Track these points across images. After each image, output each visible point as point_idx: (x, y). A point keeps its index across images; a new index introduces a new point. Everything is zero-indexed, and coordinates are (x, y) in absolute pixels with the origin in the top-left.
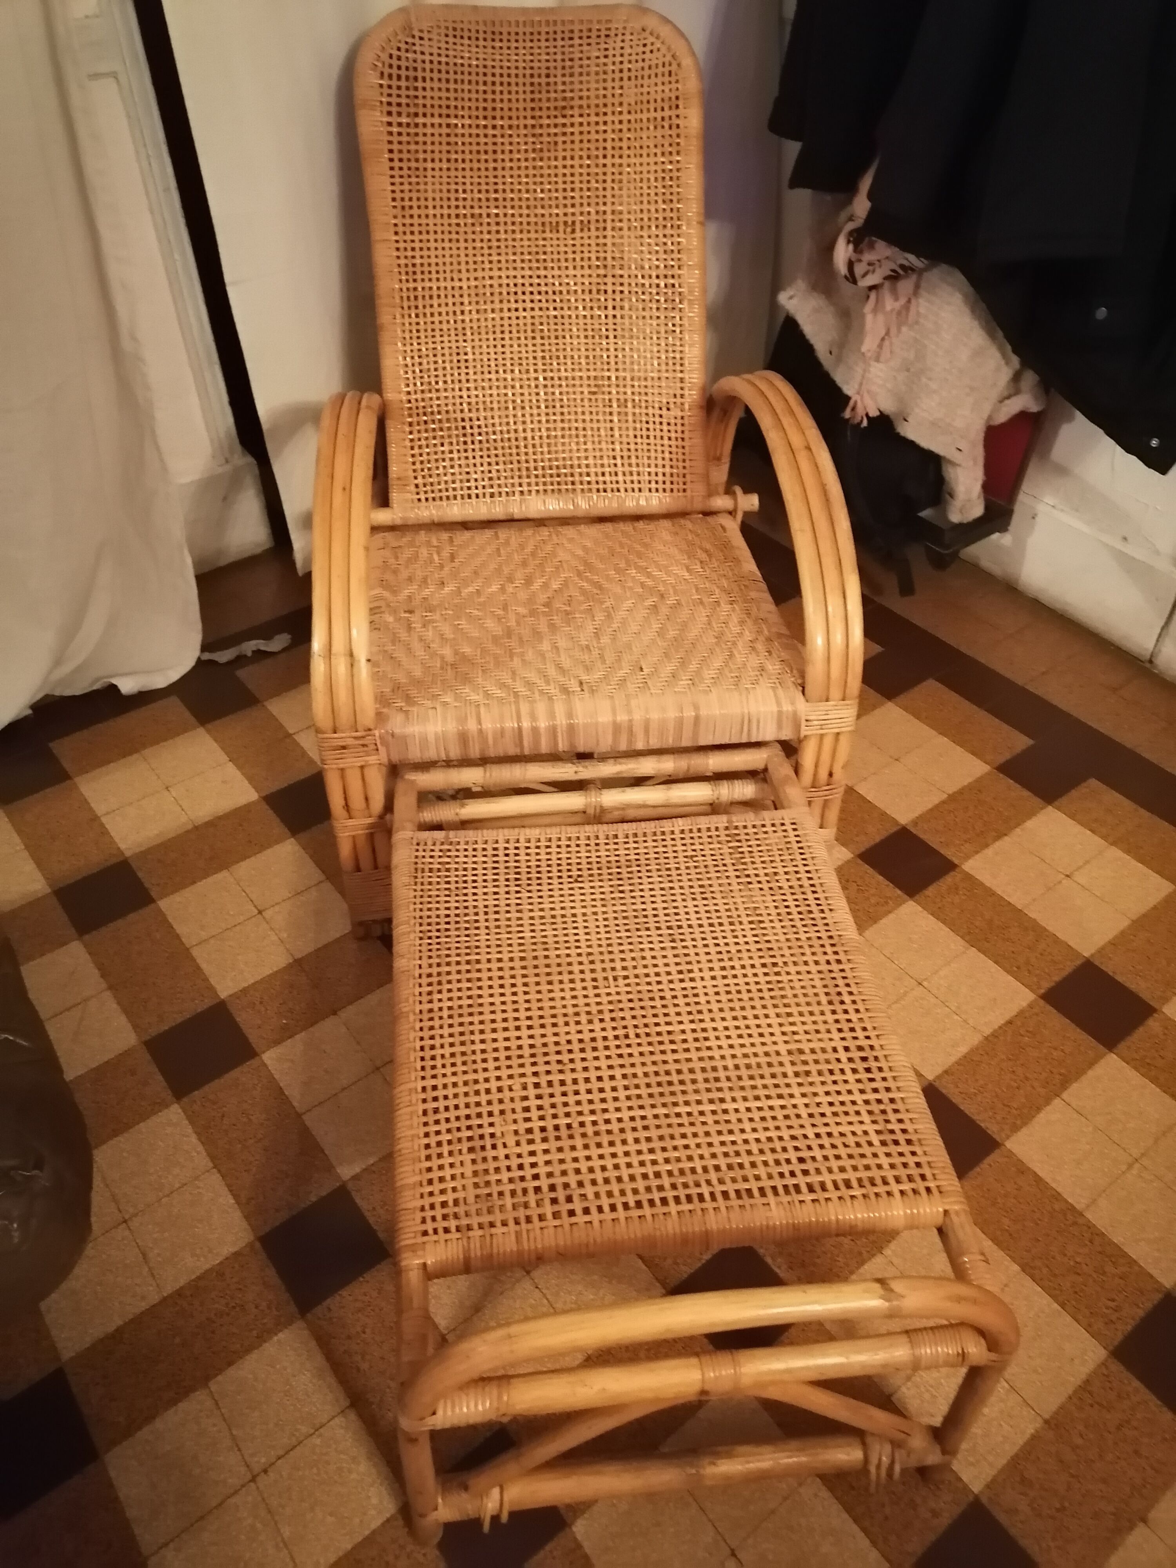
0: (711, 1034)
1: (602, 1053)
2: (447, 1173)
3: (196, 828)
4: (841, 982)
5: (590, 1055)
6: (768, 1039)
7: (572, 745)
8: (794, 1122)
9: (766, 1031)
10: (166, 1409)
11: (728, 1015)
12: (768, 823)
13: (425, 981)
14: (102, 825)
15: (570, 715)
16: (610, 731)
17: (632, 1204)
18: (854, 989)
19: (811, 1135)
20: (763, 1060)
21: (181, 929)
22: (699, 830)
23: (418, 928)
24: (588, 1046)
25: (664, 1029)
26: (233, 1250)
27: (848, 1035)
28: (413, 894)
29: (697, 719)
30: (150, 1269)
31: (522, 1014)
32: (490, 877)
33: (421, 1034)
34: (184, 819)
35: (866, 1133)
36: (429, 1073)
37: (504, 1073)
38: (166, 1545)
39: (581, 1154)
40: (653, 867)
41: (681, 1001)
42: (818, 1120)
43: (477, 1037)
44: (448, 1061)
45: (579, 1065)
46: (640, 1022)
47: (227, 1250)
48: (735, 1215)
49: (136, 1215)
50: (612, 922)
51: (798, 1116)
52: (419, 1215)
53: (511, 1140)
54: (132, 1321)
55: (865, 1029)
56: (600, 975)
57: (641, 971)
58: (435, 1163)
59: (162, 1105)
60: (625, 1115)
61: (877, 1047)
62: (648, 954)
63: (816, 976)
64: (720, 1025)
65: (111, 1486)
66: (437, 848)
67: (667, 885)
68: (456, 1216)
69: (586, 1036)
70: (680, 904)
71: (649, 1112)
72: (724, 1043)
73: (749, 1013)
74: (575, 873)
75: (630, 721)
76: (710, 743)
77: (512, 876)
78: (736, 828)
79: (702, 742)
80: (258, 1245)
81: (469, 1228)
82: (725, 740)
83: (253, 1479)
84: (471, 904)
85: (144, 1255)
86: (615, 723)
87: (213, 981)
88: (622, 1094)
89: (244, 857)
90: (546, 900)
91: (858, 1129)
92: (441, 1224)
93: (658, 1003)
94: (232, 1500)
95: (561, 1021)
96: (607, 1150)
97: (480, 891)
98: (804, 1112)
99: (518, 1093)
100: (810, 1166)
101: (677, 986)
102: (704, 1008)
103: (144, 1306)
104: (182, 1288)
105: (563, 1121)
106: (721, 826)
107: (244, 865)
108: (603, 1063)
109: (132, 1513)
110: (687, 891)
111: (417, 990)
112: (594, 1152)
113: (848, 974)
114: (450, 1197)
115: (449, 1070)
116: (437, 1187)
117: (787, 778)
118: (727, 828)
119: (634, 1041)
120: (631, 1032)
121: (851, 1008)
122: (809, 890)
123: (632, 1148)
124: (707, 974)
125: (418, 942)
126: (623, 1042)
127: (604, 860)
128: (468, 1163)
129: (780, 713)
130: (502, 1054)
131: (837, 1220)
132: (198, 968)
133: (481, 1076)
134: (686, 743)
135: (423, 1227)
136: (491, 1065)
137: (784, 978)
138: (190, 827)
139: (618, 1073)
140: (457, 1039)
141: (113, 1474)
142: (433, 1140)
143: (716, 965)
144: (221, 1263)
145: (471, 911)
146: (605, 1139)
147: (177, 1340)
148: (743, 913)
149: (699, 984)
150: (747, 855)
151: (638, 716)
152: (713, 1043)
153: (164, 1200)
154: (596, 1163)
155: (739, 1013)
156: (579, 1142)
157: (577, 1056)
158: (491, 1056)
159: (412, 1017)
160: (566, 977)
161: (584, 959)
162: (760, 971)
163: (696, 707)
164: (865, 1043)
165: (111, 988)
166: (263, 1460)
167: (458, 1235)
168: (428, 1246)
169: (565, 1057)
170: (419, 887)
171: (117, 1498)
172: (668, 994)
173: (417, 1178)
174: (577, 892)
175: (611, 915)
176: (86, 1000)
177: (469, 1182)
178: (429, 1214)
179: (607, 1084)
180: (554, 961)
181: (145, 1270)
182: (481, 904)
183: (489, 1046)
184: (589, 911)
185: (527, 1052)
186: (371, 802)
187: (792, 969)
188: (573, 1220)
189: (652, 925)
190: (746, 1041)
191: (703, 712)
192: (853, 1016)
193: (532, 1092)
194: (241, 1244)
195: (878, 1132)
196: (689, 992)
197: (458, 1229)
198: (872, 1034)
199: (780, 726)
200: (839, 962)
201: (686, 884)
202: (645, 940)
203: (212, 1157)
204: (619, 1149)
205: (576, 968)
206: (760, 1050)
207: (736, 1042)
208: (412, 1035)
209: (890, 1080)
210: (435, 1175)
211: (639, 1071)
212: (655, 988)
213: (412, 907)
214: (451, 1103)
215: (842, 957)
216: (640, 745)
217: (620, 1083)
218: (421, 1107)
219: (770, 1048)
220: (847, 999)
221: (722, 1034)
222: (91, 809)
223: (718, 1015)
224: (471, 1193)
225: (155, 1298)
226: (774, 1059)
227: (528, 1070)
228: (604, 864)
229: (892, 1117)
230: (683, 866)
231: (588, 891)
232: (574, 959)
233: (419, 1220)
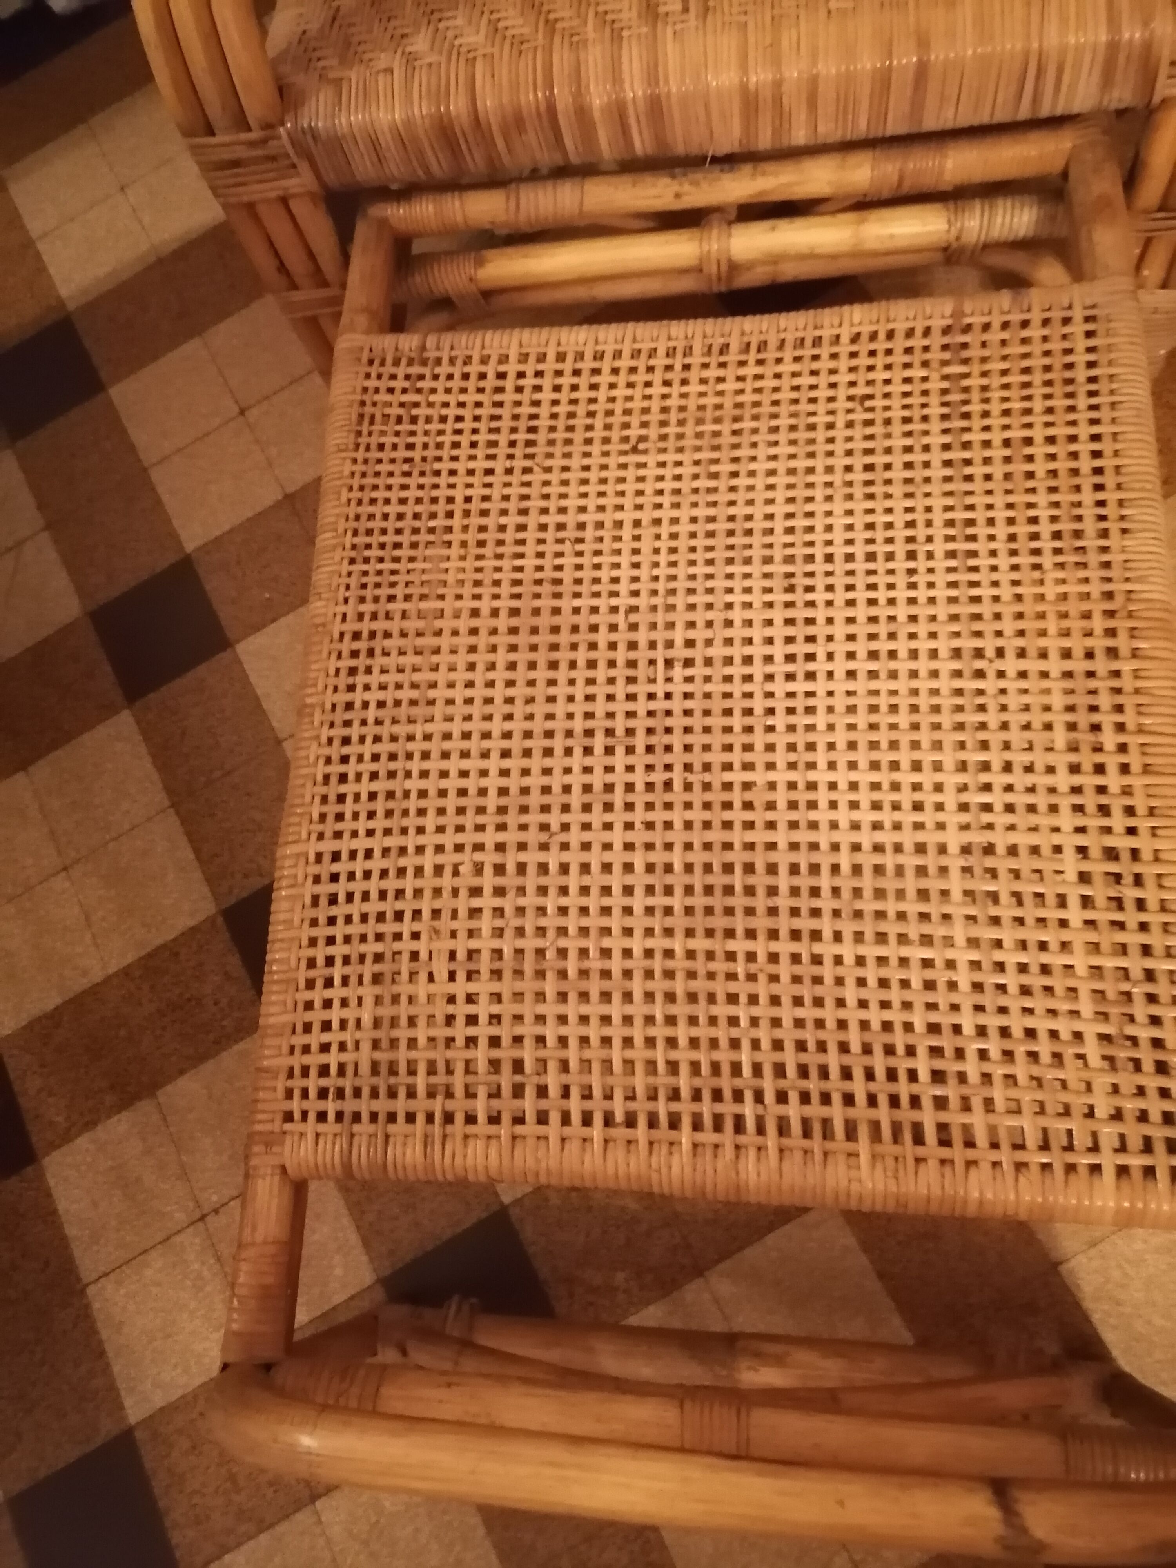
0: (823, 796)
1: (618, 817)
2: (335, 1015)
3: (160, 261)
4: (1105, 701)
5: (596, 817)
6: (928, 817)
7: (660, 139)
8: (941, 997)
9: (929, 798)
10: (109, 1117)
11: (862, 757)
12: (1036, 317)
13: (347, 646)
14: (38, 256)
15: (652, 75)
16: (736, 108)
17: (619, 1117)
18: (1129, 718)
19: (968, 1029)
20: (910, 861)
21: (139, 436)
22: (890, 335)
23: (349, 540)
24: (597, 799)
25: (737, 777)
26: (192, 923)
27: (1094, 822)
28: (348, 468)
29: (922, 71)
30: (94, 936)
31: (496, 727)
32: (482, 438)
33: (326, 751)
34: (144, 247)
35: (1078, 1036)
36: (331, 826)
37: (449, 839)
38: (106, 1275)
39: (550, 1009)
40: (784, 422)
41: (780, 721)
42: (989, 1000)
43: (416, 766)
44: (363, 807)
45: (575, 837)
46: (697, 758)
47: (184, 923)
48: (793, 1167)
49: (77, 861)
50: (683, 543)
51: (952, 986)
52: (281, 1084)
53: (441, 969)
54: (71, 1001)
55: (1130, 811)
56: (642, 655)
57: (717, 651)
58: (318, 995)
59: (108, 711)
60: (637, 944)
61: (1146, 855)
62: (737, 615)
63: (1057, 685)
64: (842, 777)
65: (49, 1195)
66: (401, 371)
67: (801, 464)
68: (340, 1094)
69: (597, 779)
70: (819, 507)
71: (678, 945)
72: (843, 816)
73: (905, 757)
74: (634, 432)
75: (778, 84)
76: (949, 125)
77: (521, 436)
78: (968, 329)
79: (930, 123)
80: (220, 920)
81: (357, 1117)
82: (984, 118)
83: (202, 1218)
84: (442, 493)
85: (87, 918)
86: (744, 88)
87: (176, 523)
88: (638, 902)
89: (222, 315)
90: (573, 490)
91: (1064, 1027)
92: (314, 1105)
93: (737, 721)
94: (178, 1239)
95: (558, 744)
96: (594, 1009)
97: (461, 467)
98: (964, 978)
99: (467, 879)
100: (951, 1091)
101: (779, 687)
102: (821, 739)
103: (84, 983)
104: (129, 966)
105: (530, 943)
106: (937, 324)
107: (223, 327)
108: (617, 837)
109: (71, 1231)
110: (837, 478)
111: (333, 664)
112: (572, 1009)
113: (1127, 683)
114: (333, 1059)
115: (362, 825)
116: (316, 1038)
117: (1104, 204)
118: (946, 331)
119: (678, 795)
120: (677, 777)
121: (1112, 762)
122: (1087, 482)
123: (638, 1009)
124: (840, 666)
125: (345, 567)
126: (659, 797)
127: (692, 404)
128: (368, 1001)
129: (1113, 47)
130: (451, 802)
131: (981, 1203)
132: (159, 502)
133: (411, 841)
134: (894, 127)
135: (286, 1106)
136: (430, 822)
137: (990, 684)
138: (152, 259)
139: (639, 859)
140: (382, 767)
141: (52, 1182)
142: (320, 953)
143: (861, 647)
144: (175, 940)
145: (441, 508)
146: (595, 986)
147: (123, 1033)
148: (939, 531)
149: (820, 686)
150: (975, 396)
151: (792, 73)
152: (822, 816)
153: (111, 845)
154: (572, 1031)
155: (885, 757)
156: (550, 987)
157: (575, 818)
158: (432, 803)
159: (317, 717)
160: (582, 656)
161: (620, 619)
162: (946, 666)
163: (923, 43)
164: (1123, 843)
165: (49, 526)
166: (215, 1198)
167: (337, 1128)
168: (288, 1140)
169: (555, 819)
170: (360, 455)
171: (55, 1212)
172: (759, 704)
173: (288, 1018)
174: (631, 474)
175: (684, 528)
176: (20, 543)
177: (366, 1035)
178: (298, 1083)
179: (616, 881)
180: (565, 620)
181: (88, 937)
182: (459, 494)
183: (431, 785)
184: (646, 516)
185: (492, 801)
186: (320, 259)
187: (1011, 665)
188: (519, 1129)
189: (757, 553)
190: (886, 817)
191: (937, 55)
192: (1113, 780)
193: (488, 881)
194: (200, 917)
195: (1104, 1038)
196: (799, 703)
197: (339, 1116)
198: (1143, 824)
199: (1107, 80)
200: (1112, 653)
201: (839, 462)
202: (737, 584)
203: (169, 790)
204: (616, 1010)
205: (602, 637)
206: (908, 838)
207: (866, 816)
208: (314, 750)
209: (1156, 929)
210: (317, 1016)
211: (677, 859)
212: (737, 688)
213: (345, 495)
214: (358, 887)
215: (1122, 643)
216: (800, 137)
217: (639, 879)
218: (310, 889)
219: (931, 838)
220: (1109, 739)
221: (843, 797)
222: (23, 227)
223: (842, 757)
224: (365, 1055)
225: (97, 976)
226: (931, 861)
227: (490, 838)
228: (691, 413)
229: (1141, 1011)
230: (840, 422)
231: (651, 472)
232: (602, 619)
233: (280, 1093)
